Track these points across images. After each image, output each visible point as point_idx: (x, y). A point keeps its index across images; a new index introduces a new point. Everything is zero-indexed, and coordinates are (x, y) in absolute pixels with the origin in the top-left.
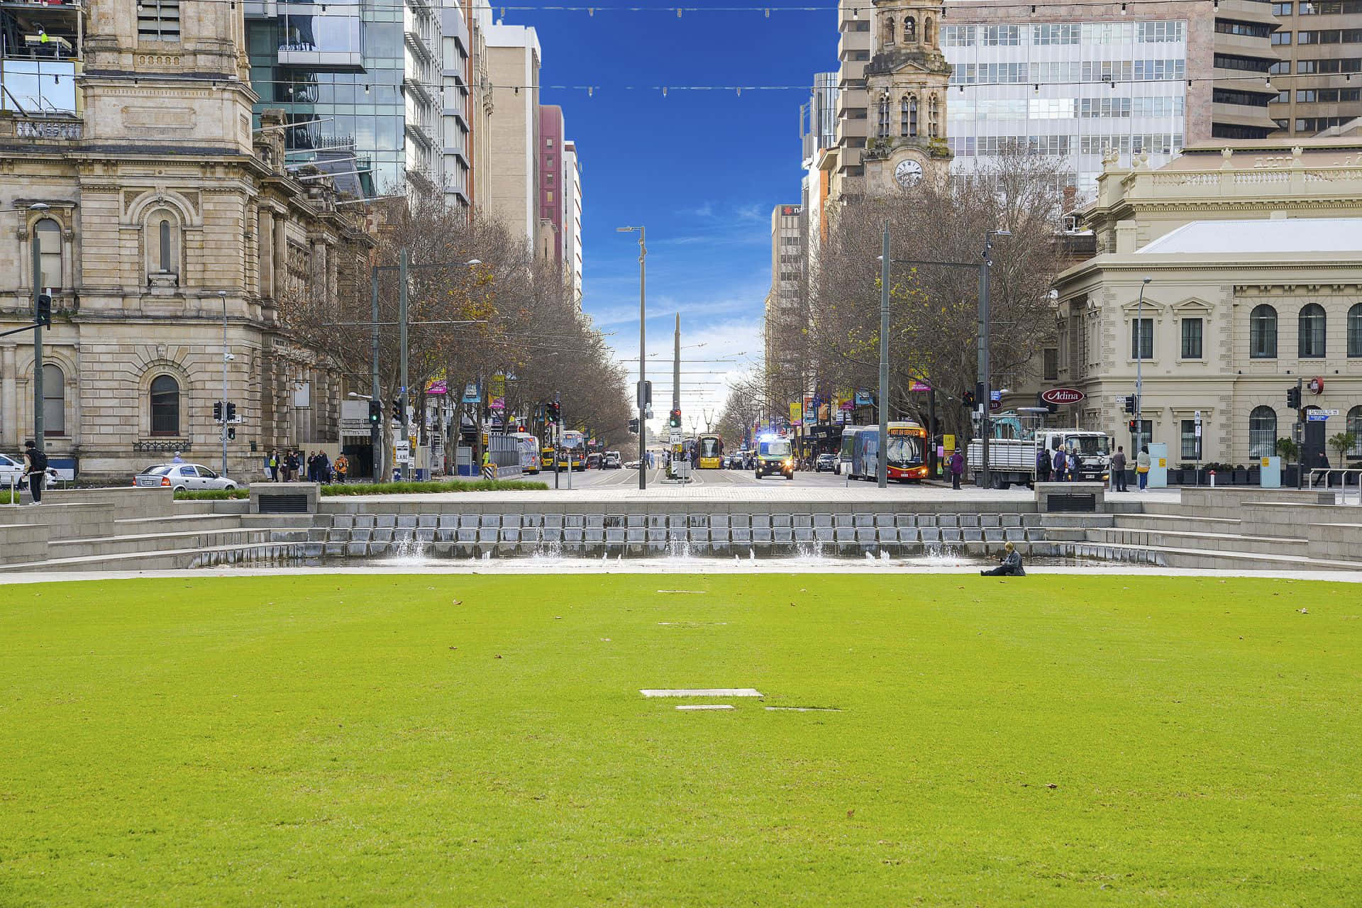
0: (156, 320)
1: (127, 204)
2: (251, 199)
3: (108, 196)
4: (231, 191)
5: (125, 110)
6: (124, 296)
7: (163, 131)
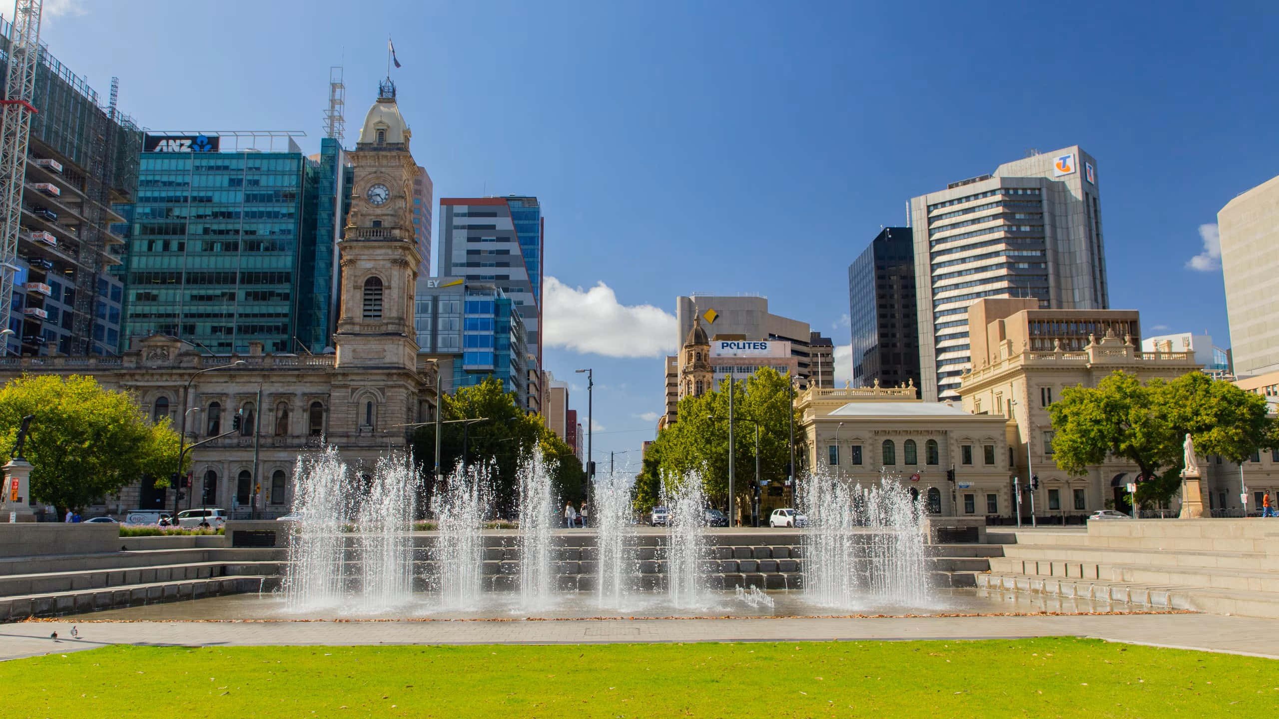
0: (362, 448)
1: (352, 395)
2: (413, 393)
3: (344, 390)
4: (400, 386)
5: (354, 351)
6: (348, 436)
7: (370, 359)
